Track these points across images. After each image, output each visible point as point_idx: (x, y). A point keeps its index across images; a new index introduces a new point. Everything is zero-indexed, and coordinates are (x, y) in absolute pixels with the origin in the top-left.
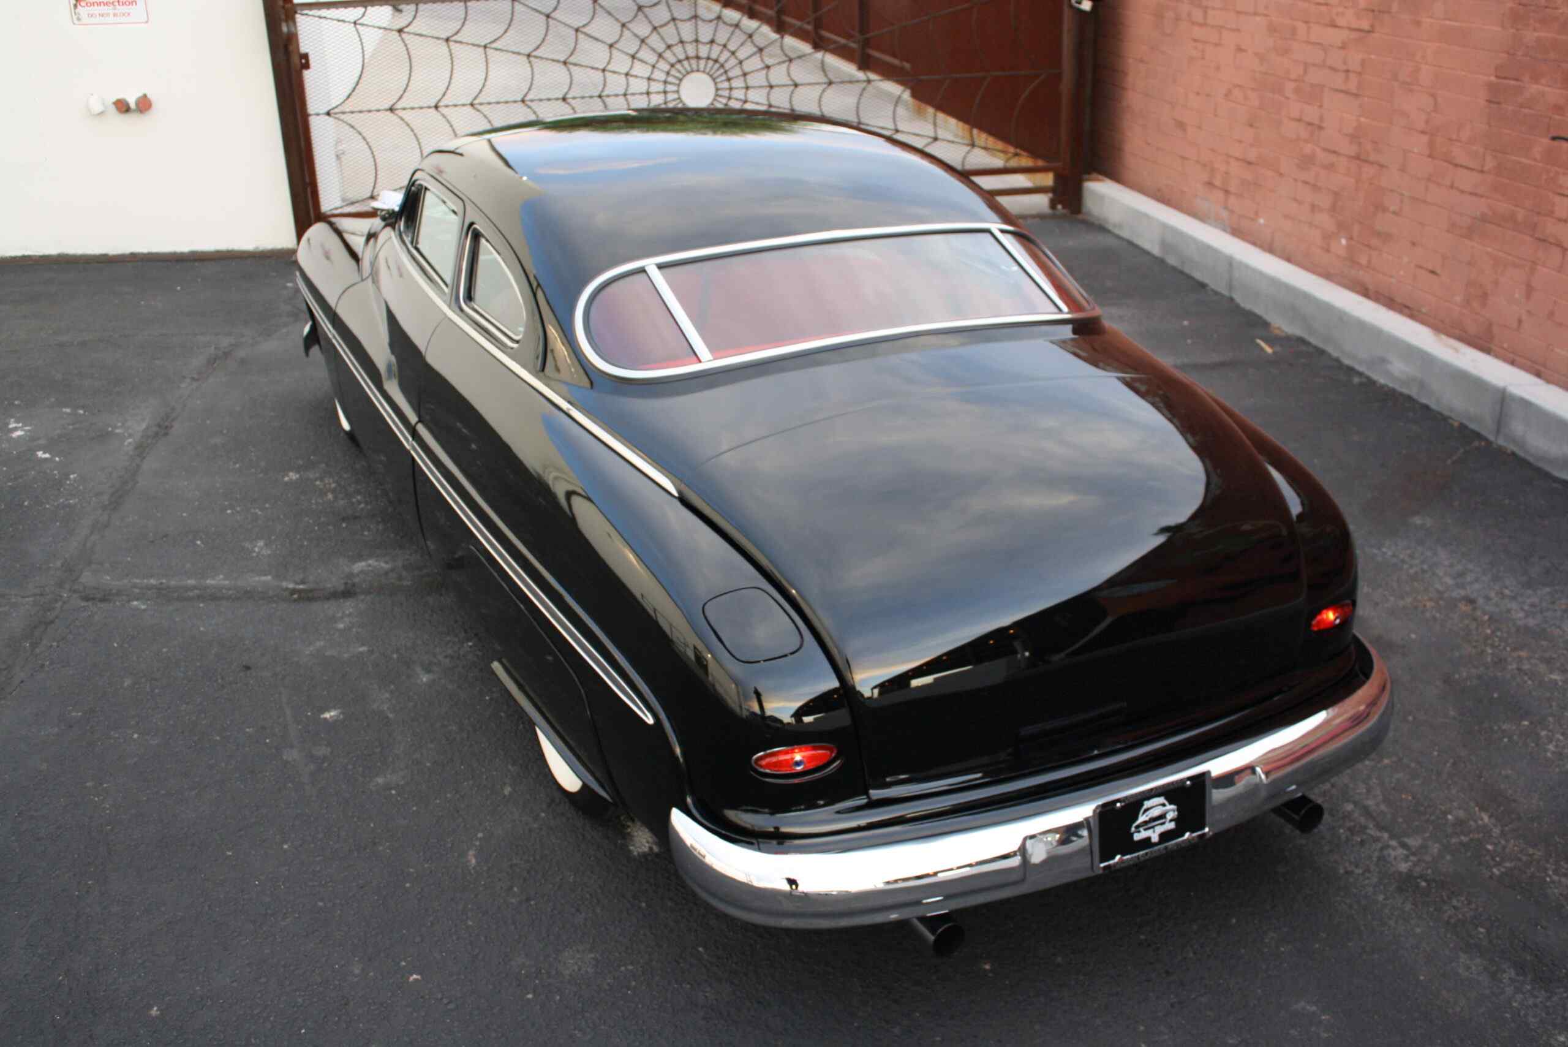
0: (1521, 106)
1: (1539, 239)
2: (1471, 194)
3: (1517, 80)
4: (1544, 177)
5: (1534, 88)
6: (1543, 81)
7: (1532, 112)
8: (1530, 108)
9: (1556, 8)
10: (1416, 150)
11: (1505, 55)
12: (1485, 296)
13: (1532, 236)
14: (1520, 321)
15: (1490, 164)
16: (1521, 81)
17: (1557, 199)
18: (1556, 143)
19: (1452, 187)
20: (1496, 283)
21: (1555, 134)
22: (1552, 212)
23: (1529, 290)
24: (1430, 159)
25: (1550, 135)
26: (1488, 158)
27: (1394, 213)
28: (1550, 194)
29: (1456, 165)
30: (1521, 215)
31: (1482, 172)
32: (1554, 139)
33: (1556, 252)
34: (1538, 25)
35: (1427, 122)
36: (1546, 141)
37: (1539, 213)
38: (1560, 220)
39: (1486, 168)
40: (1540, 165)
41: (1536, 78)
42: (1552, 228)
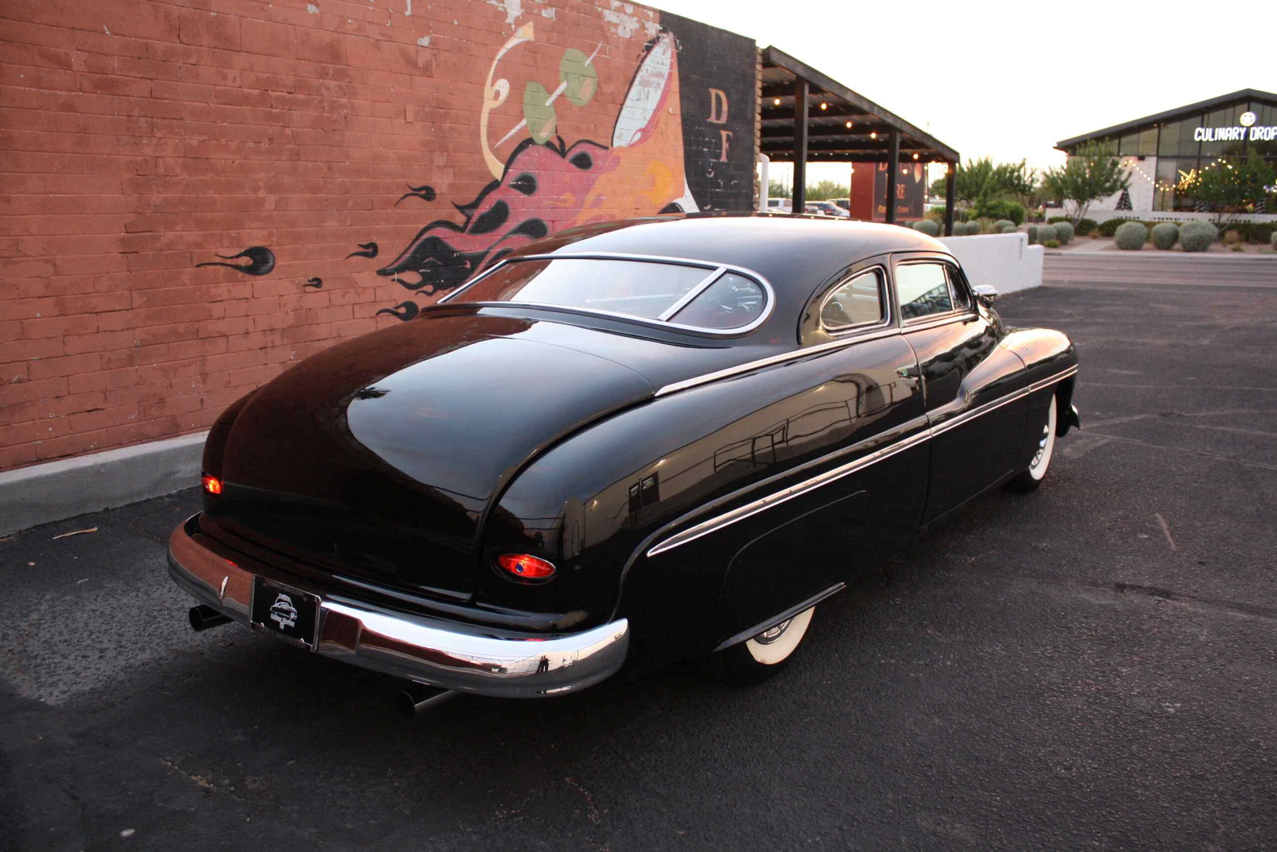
0: (161, 250)
1: (202, 339)
2: (123, 330)
3: (151, 231)
4: (198, 294)
5: (170, 235)
6: (178, 228)
7: (173, 252)
8: (171, 249)
9: (177, 176)
10: (38, 315)
11: (134, 215)
12: (162, 401)
13: (198, 338)
14: (202, 401)
15: (138, 300)
16: (158, 231)
17: (213, 305)
18: (202, 268)
19: (97, 332)
20: (171, 386)
21: (199, 264)
22: (212, 316)
23: (204, 376)
24: (61, 317)
25: (194, 265)
26: (135, 295)
27: (19, 381)
28: (207, 305)
29: (97, 313)
30: (181, 328)
31: (132, 309)
32: (198, 266)
33: (222, 342)
34: (161, 189)
35: (46, 286)
36: (191, 270)
37: (198, 321)
38: (218, 319)
39: (134, 306)
40: (191, 287)
41: (170, 227)
42: (213, 327)
